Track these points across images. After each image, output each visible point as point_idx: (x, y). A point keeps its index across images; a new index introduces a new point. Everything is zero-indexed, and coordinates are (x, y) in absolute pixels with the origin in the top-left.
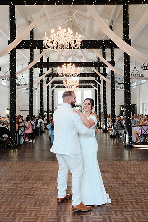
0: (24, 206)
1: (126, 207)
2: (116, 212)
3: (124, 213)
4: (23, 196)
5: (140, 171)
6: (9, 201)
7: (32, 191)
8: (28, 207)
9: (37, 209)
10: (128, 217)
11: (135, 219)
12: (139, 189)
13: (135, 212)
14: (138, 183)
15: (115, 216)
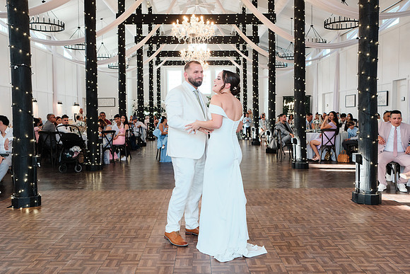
0: (132, 254)
1: (304, 253)
2: (287, 259)
3: (300, 261)
4: (128, 240)
5: (323, 203)
6: (104, 246)
7: (141, 233)
8: (140, 254)
9: (155, 257)
10: (308, 265)
11: (320, 267)
12: (323, 228)
13: (319, 259)
14: (321, 219)
15: (287, 265)
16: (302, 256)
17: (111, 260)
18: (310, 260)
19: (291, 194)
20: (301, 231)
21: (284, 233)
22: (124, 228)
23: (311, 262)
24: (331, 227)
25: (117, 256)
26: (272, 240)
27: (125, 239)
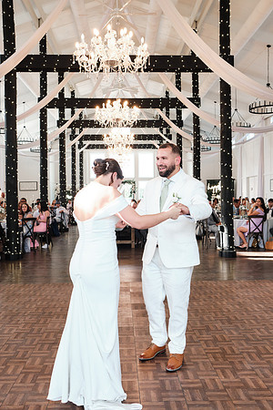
3: (238, 373)
4: (46, 347)
6: (20, 355)
10: (248, 379)
11: (261, 382)
12: (259, 330)
13: (258, 371)
14: (256, 319)
15: (223, 379)
16: (239, 366)
17: (27, 374)
18: (249, 372)
19: (221, 288)
20: (235, 333)
21: (217, 336)
22: (42, 331)
23: (250, 375)
24: (267, 329)
25: (32, 368)
26: (205, 346)
27: (43, 345)
